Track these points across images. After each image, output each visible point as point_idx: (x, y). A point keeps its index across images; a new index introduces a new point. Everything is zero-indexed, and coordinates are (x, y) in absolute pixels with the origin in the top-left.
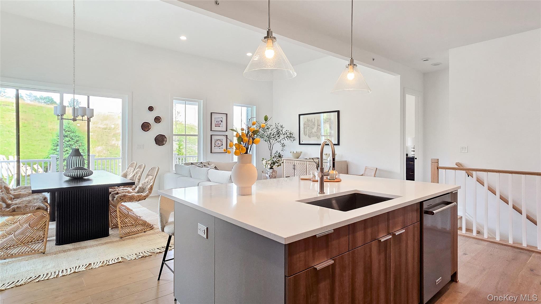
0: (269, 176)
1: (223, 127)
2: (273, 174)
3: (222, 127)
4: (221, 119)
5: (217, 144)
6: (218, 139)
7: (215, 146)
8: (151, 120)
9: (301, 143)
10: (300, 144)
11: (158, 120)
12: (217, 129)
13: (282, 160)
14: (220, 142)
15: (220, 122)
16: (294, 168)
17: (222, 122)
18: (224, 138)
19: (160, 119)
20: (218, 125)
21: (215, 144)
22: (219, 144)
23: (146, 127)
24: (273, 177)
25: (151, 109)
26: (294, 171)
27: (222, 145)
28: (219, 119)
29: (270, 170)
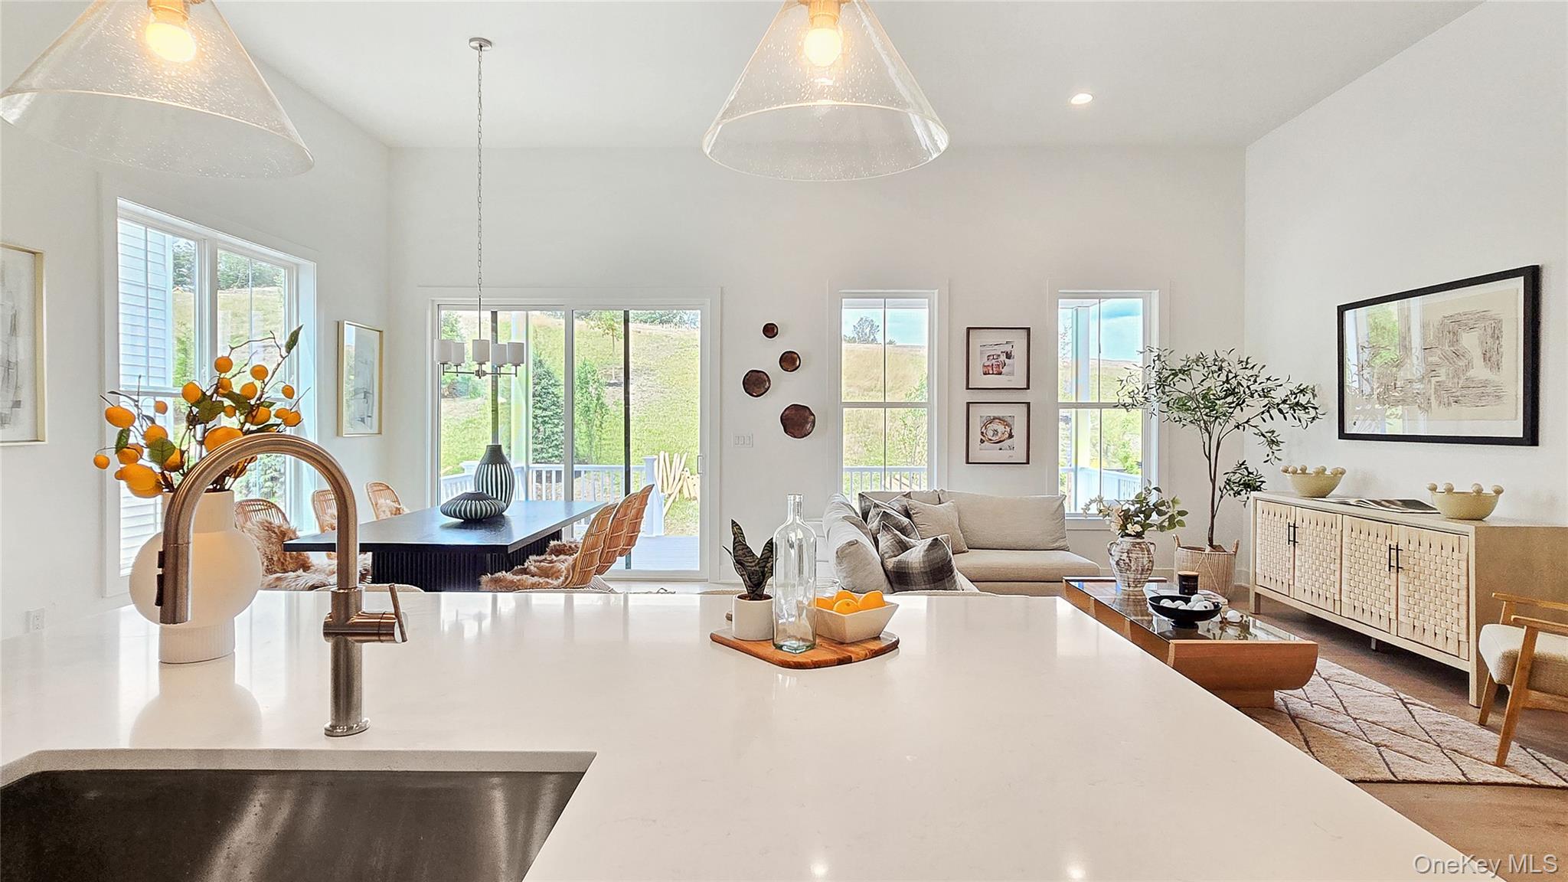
0: (1117, 563)
1: (1013, 374)
2: (1133, 556)
3: (1011, 374)
4: (1008, 348)
5: (990, 433)
6: (996, 415)
7: (982, 441)
8: (769, 364)
9: (1347, 431)
10: (1342, 435)
11: (789, 361)
12: (992, 381)
13: (1251, 498)
14: (1000, 428)
15: (1003, 357)
16: (1292, 539)
17: (1009, 356)
18: (1018, 414)
19: (796, 361)
20: (995, 369)
21: (982, 433)
22: (999, 434)
23: (755, 383)
24: (1133, 568)
25: (770, 331)
26: (1292, 552)
27: (1011, 436)
28: (998, 350)
29: (1122, 539)
